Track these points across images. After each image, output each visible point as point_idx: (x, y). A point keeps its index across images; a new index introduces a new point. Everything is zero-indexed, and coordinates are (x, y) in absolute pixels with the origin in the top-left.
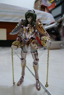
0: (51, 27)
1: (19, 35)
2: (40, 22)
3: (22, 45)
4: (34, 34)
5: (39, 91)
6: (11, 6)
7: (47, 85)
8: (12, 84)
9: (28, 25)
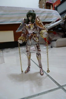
0: (56, 24)
1: (23, 32)
2: (39, 19)
3: (26, 40)
4: (35, 30)
5: (42, 76)
6: (16, 8)
7: (48, 71)
8: (21, 72)
9: (30, 22)
